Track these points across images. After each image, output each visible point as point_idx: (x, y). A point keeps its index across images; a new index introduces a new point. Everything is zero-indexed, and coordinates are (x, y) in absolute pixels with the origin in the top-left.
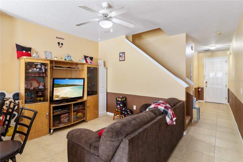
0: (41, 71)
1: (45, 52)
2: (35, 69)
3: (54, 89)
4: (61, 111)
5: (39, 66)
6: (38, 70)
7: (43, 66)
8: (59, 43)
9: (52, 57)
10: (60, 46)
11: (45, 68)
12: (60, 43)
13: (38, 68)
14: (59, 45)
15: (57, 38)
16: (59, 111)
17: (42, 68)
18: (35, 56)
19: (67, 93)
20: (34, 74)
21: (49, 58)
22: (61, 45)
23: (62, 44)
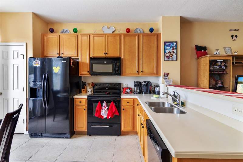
0: (221, 69)
1: (225, 48)
2: (215, 67)
5: (219, 63)
6: (218, 67)
7: (223, 63)
8: (232, 36)
9: (232, 52)
11: (225, 65)
12: (234, 36)
13: (218, 66)
14: (233, 39)
15: (231, 30)
17: (222, 65)
18: (217, 54)
20: (216, 72)
21: (229, 54)
22: (235, 38)
23: (236, 36)
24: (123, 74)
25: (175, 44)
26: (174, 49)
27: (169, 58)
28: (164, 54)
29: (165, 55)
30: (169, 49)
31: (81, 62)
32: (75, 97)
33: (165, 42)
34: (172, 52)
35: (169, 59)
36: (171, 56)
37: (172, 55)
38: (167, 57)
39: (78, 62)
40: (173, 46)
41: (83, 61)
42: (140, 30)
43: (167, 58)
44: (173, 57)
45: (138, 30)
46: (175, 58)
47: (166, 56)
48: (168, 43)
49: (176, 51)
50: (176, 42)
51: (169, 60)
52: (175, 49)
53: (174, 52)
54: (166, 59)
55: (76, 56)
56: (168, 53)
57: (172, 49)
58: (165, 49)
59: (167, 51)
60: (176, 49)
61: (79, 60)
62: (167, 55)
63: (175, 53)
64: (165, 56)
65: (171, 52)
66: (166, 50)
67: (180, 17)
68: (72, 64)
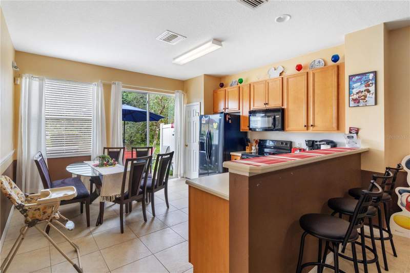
24: (287, 129)
25: (371, 76)
26: (369, 85)
27: (359, 102)
28: (349, 96)
29: (351, 98)
30: (358, 87)
31: (242, 116)
32: (231, 153)
33: (350, 76)
34: (365, 91)
35: (358, 104)
36: (363, 97)
37: (366, 96)
38: (355, 100)
39: (240, 116)
40: (368, 81)
41: (244, 114)
42: (319, 62)
43: (355, 103)
44: (367, 99)
45: (316, 63)
46: (371, 101)
47: (353, 99)
48: (357, 77)
49: (374, 89)
50: (375, 73)
51: (358, 106)
52: (371, 85)
53: (369, 91)
54: (352, 103)
55: (238, 109)
56: (357, 93)
57: (366, 86)
58: (350, 88)
59: (355, 91)
60: (374, 85)
61: (241, 114)
62: (355, 97)
63: (371, 92)
64: (351, 100)
65: (362, 91)
66: (353, 89)
67: (385, 24)
68: (229, 119)
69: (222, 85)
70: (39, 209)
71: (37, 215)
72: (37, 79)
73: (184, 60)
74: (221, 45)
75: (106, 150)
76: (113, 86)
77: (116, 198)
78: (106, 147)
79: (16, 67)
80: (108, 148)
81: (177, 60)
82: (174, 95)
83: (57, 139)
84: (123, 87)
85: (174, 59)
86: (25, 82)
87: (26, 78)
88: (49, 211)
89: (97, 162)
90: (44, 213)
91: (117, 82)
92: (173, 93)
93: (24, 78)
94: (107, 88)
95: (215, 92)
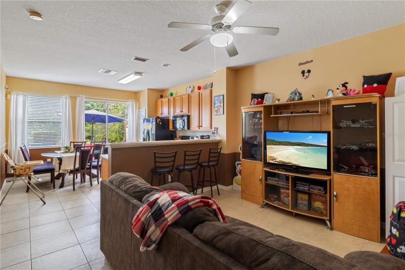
3: (267, 146)
4: (278, 181)
6: (257, 120)
8: (303, 72)
10: (305, 77)
12: (306, 71)
14: (303, 76)
15: (300, 64)
16: (275, 181)
19: (289, 156)
21: (268, 103)
22: (306, 74)
23: (309, 71)
25: (222, 97)
27: (217, 112)
30: (217, 103)
33: (214, 97)
34: (219, 106)
37: (220, 109)
39: (169, 119)
40: (220, 100)
41: (171, 118)
44: (220, 111)
45: (208, 85)
46: (222, 112)
48: (217, 98)
49: (223, 105)
50: (223, 95)
51: (217, 115)
52: (222, 102)
54: (215, 113)
55: (168, 115)
57: (220, 103)
58: (214, 104)
59: (216, 106)
62: (216, 109)
63: (222, 107)
64: (214, 111)
67: (227, 68)
68: (159, 121)
69: (162, 97)
70: (22, 169)
71: (21, 172)
72: (22, 95)
73: (124, 81)
74: (142, 76)
75: (72, 144)
76: (78, 98)
77: (71, 170)
78: (72, 141)
79: (7, 89)
80: (74, 142)
81: (120, 82)
82: (128, 103)
83: (37, 137)
84: (85, 98)
85: (119, 80)
86: (13, 97)
87: (14, 95)
88: (27, 170)
89: (62, 151)
90: (25, 171)
91: (80, 95)
92: (127, 102)
93: (12, 94)
94: (74, 99)
95: (156, 102)
